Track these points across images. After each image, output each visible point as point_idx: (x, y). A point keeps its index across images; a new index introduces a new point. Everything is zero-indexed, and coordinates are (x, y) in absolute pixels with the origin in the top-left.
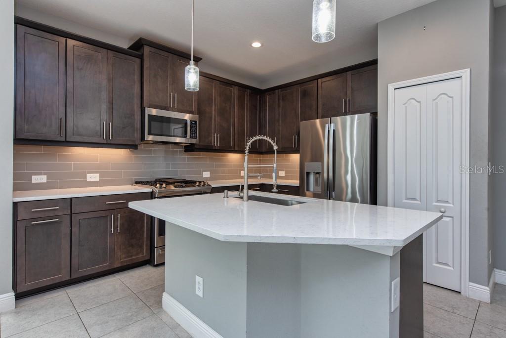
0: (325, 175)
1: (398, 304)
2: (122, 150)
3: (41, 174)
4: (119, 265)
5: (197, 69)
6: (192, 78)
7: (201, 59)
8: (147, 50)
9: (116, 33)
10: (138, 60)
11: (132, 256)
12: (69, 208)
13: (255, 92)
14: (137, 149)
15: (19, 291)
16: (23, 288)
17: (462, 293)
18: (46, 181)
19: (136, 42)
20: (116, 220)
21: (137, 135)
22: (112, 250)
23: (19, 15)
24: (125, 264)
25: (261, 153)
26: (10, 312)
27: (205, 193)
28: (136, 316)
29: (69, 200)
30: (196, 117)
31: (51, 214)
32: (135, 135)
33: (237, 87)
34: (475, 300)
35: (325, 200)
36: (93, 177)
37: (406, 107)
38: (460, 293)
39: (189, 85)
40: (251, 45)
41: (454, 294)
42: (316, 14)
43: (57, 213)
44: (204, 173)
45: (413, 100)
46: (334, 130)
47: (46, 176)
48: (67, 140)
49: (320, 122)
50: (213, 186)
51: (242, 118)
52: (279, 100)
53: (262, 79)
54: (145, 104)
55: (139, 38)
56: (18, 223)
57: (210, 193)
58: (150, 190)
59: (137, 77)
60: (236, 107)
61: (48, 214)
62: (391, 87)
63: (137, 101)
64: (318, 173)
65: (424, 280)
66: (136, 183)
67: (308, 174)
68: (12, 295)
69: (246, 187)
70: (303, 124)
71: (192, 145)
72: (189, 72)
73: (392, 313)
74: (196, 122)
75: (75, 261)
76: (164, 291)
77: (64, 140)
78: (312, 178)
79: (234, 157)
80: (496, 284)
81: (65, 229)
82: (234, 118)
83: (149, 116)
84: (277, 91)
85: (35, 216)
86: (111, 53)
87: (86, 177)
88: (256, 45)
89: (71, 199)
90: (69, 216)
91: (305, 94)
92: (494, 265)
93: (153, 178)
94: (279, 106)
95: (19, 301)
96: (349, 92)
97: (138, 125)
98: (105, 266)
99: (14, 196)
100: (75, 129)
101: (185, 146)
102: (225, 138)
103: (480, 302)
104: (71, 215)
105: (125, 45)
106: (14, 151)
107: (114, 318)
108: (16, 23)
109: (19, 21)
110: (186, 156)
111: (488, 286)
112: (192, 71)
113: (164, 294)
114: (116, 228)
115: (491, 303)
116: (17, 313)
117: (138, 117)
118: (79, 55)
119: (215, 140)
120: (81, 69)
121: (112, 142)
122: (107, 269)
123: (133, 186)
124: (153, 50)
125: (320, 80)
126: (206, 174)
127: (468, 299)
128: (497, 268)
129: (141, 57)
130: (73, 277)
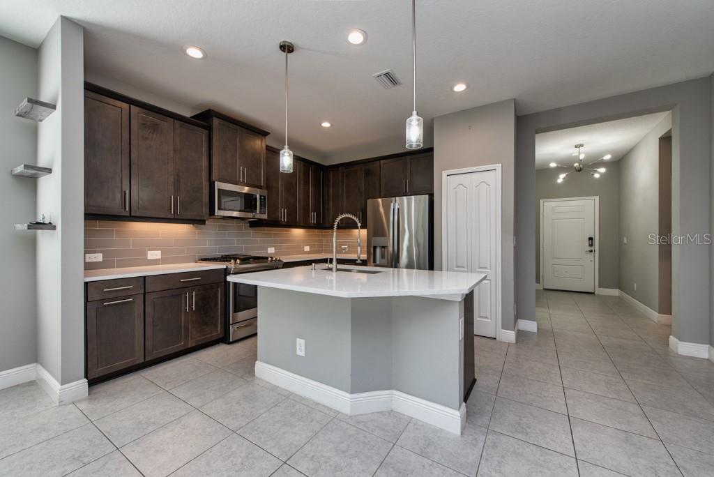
0: (391, 249)
1: (463, 336)
2: (185, 225)
3: (95, 252)
4: (194, 345)
5: (291, 152)
6: (286, 161)
7: (269, 133)
8: (216, 121)
9: (180, 101)
10: (205, 132)
11: (206, 335)
12: (143, 286)
13: (318, 168)
14: (205, 224)
15: (90, 378)
16: (95, 374)
17: (497, 339)
18: (101, 260)
19: (203, 113)
20: (191, 297)
21: (205, 210)
22: (187, 329)
23: (88, 81)
24: (200, 343)
25: (325, 228)
26: (85, 400)
27: (277, 268)
28: (232, 385)
29: (143, 279)
30: (265, 193)
31: (124, 294)
32: (204, 210)
33: (302, 163)
34: (505, 343)
35: (391, 269)
36: (154, 255)
37: (456, 193)
38: (495, 339)
39: (283, 167)
40: (321, 125)
41: (491, 340)
42: (409, 129)
43: (129, 293)
44: (269, 249)
45: (461, 186)
46: (398, 209)
47: (101, 255)
48: (132, 215)
49: (382, 201)
50: (285, 261)
51: (306, 193)
52: (343, 176)
53: (324, 155)
54: (214, 177)
55: (207, 109)
56: (88, 304)
57: (282, 268)
58: (224, 267)
59: (204, 149)
60: (302, 182)
61: (119, 295)
62: (444, 173)
63: (204, 174)
64: (384, 247)
65: (475, 333)
66: (202, 260)
67: (375, 248)
68: (84, 383)
69: (334, 260)
70: (369, 201)
71: (260, 220)
72: (283, 155)
73: (460, 341)
74: (265, 197)
75: (149, 344)
76: (257, 360)
77: (128, 214)
78: (378, 251)
79: (298, 232)
80: (519, 331)
81: (138, 309)
82: (299, 194)
83: (219, 190)
84: (340, 168)
85: (107, 296)
86: (178, 123)
87: (146, 255)
88: (326, 125)
89: (145, 277)
90: (142, 295)
91: (368, 173)
92: (518, 316)
93: (218, 254)
94: (343, 183)
95: (91, 388)
96: (408, 174)
97: (206, 198)
98: (180, 346)
99: (86, 276)
100: (141, 202)
101: (250, 222)
102: (291, 214)
103: (509, 343)
104: (144, 294)
105: (188, 114)
106: (85, 226)
107: (209, 389)
108: (85, 88)
109: (89, 87)
110: (252, 231)
111: (514, 331)
112: (287, 154)
113: (257, 362)
114: (191, 305)
115: (516, 343)
116: (90, 399)
117: (206, 191)
118: (144, 124)
119: (283, 215)
120: (147, 138)
121: (180, 217)
122: (182, 349)
123: (198, 264)
124: (222, 122)
125: (382, 162)
126: (271, 250)
127: (501, 342)
128: (520, 318)
129: (209, 129)
130: (147, 360)
